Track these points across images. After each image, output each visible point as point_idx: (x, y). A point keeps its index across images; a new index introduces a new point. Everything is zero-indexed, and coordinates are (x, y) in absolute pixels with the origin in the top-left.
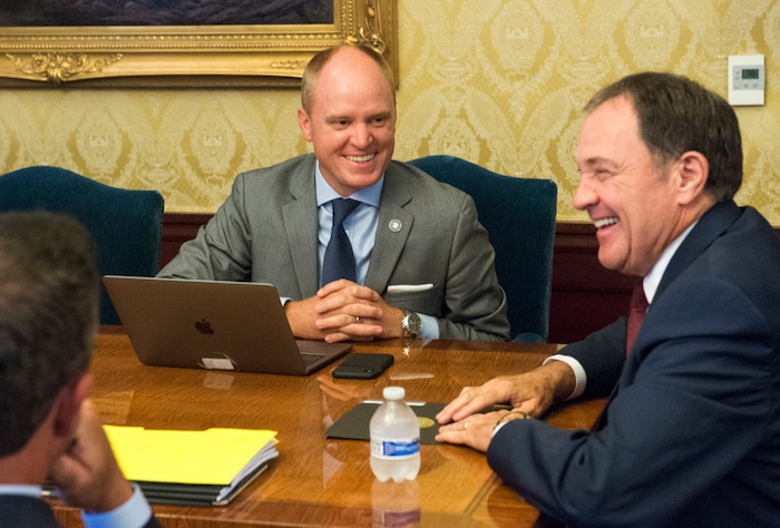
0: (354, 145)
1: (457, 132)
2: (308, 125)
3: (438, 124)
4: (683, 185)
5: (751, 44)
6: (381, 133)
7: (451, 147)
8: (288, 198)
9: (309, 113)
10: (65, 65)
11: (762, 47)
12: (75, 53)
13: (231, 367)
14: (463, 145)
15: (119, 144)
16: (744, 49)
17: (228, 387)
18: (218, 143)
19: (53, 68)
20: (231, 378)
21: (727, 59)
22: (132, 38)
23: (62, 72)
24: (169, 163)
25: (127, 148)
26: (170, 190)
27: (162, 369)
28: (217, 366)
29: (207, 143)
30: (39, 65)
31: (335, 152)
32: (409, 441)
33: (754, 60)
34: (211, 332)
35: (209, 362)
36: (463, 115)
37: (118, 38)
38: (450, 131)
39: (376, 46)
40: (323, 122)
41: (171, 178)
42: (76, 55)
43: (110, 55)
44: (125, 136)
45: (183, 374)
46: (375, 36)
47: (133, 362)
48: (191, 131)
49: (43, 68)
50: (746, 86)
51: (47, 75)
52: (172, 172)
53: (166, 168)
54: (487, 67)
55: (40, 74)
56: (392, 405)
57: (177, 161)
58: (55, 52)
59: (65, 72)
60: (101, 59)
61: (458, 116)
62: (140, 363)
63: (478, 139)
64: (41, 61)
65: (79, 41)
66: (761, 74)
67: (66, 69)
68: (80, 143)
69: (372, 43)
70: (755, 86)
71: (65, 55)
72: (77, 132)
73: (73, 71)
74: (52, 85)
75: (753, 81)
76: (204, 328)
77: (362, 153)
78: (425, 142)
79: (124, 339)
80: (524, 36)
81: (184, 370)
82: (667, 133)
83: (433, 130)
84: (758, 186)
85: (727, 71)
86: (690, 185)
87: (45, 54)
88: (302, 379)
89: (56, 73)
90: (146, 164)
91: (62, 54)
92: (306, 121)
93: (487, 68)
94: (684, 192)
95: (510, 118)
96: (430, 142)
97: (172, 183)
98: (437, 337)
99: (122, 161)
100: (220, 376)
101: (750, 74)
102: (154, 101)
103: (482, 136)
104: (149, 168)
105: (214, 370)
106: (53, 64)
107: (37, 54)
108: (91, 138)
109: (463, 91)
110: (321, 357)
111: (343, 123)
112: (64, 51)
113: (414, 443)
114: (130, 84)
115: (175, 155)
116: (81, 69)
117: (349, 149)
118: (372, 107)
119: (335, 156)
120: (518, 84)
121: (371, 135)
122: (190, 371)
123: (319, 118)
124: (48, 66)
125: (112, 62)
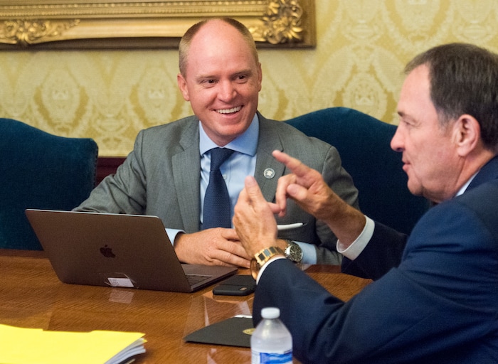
0: (221, 100)
1: (367, 86)
2: (186, 87)
3: (350, 79)
4: (462, 141)
6: (244, 88)
7: (362, 99)
8: (178, 149)
9: (185, 76)
10: (32, 30)
12: (39, 20)
13: (132, 286)
14: (372, 98)
15: (77, 97)
17: (129, 302)
18: (161, 96)
19: (21, 32)
20: (131, 294)
22: (88, 6)
23: (29, 37)
24: (120, 114)
25: (84, 101)
26: (121, 137)
27: (75, 286)
28: (121, 285)
29: (152, 96)
30: (10, 30)
31: (207, 107)
32: (281, 352)
34: (113, 256)
35: (113, 281)
36: (372, 71)
37: (76, 6)
38: (361, 85)
39: (295, 11)
40: (194, 82)
41: (122, 127)
42: (40, 21)
43: (69, 20)
44: (83, 90)
45: (92, 290)
46: (293, 3)
47: (54, 281)
48: (138, 85)
49: (13, 33)
51: (16, 38)
52: (122, 122)
53: (117, 117)
54: (392, 29)
55: (11, 38)
56: (268, 323)
57: (126, 111)
58: (23, 18)
59: (31, 36)
60: (62, 24)
61: (367, 72)
62: (60, 282)
63: (386, 92)
64: (12, 27)
65: (44, 10)
67: (32, 33)
68: (45, 97)
69: (291, 8)
71: (32, 21)
72: (42, 86)
73: (38, 35)
74: (20, 47)
76: (107, 252)
77: (229, 106)
78: (339, 94)
79: (46, 262)
81: (94, 287)
82: (449, 96)
83: (347, 84)
86: (466, 141)
87: (15, 21)
88: (188, 295)
89: (24, 37)
90: (100, 114)
91: (29, 21)
92: (185, 84)
94: (462, 147)
96: (343, 95)
97: (123, 130)
98: (315, 263)
99: (80, 113)
100: (122, 293)
102: (107, 60)
103: (389, 90)
104: (103, 117)
105: (118, 287)
106: (21, 29)
107: (8, 21)
108: (54, 92)
109: (371, 50)
110: (208, 278)
111: (211, 82)
112: (31, 18)
113: (286, 355)
114: (86, 45)
115: (125, 107)
116: (44, 33)
117: (218, 104)
118: (233, 67)
119: (207, 110)
120: (418, 45)
121: (235, 90)
122: (98, 288)
123: (192, 79)
124: (18, 31)
125: (71, 27)
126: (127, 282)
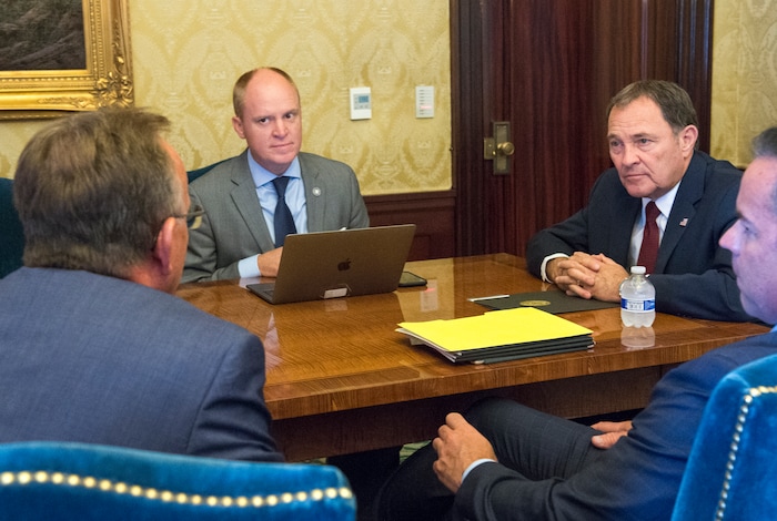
2: (241, 127)
4: (684, 146)
5: (361, 80)
11: (367, 83)
16: (357, 84)
21: (348, 90)
33: (365, 91)
46: (124, 78)
50: (361, 107)
63: (193, 150)
66: (370, 99)
69: (122, 82)
70: (366, 107)
75: (366, 104)
80: (223, 77)
84: (369, 170)
85: (348, 99)
92: (240, 124)
93: (198, 100)
95: (215, 134)
101: (364, 99)
103: (196, 148)
109: (181, 117)
120: (220, 111)
126: (342, 292)
